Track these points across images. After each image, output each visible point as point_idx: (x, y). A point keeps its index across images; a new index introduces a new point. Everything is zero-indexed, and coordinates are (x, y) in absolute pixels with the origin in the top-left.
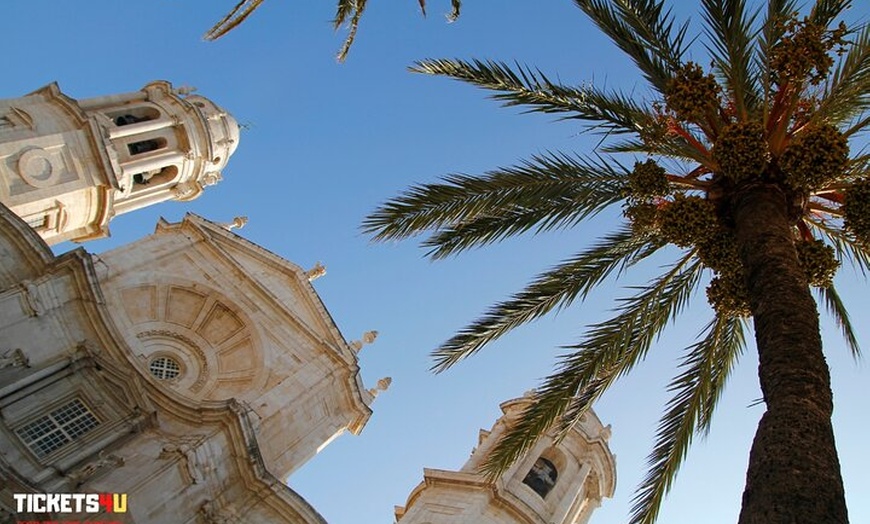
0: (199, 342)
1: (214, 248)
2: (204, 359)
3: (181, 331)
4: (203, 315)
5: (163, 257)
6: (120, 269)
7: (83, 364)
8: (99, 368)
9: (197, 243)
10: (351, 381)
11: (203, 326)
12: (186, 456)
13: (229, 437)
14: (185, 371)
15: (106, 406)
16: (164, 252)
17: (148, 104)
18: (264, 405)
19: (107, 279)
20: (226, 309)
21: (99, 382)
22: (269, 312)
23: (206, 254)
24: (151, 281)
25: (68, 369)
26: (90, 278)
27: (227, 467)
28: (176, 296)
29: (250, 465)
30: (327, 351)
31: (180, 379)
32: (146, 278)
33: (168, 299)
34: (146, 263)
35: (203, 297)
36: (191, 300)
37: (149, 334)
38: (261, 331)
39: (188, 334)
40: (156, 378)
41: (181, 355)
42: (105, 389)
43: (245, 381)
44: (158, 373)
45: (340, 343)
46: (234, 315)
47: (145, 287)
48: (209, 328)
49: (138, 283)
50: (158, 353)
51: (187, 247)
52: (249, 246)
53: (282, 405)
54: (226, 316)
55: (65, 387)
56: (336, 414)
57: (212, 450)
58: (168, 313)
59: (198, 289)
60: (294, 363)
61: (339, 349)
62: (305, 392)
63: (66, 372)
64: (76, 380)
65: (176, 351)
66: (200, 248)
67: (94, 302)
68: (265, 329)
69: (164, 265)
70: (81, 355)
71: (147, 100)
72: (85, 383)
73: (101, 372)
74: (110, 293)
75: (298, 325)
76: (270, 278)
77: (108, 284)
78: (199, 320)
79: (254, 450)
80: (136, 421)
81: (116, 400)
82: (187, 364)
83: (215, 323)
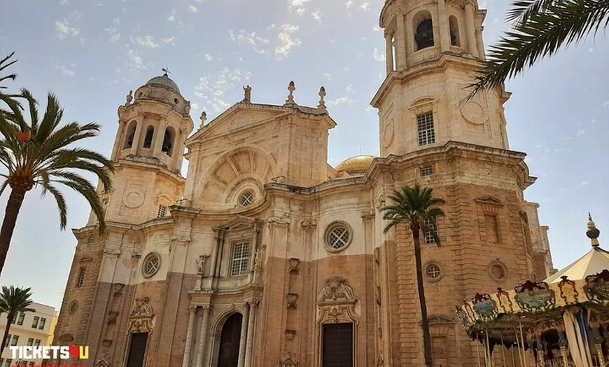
0: (245, 176)
1: (206, 141)
2: (253, 179)
3: (235, 182)
4: (234, 167)
5: (197, 170)
6: (191, 193)
7: (222, 234)
8: (228, 228)
9: (200, 148)
10: (303, 115)
11: (239, 170)
12: (273, 221)
13: (281, 197)
14: (253, 191)
15: (244, 235)
16: (195, 167)
17: (128, 124)
18: (282, 169)
19: (191, 202)
20: (236, 154)
21: (233, 232)
22: (248, 134)
23: (207, 147)
24: (204, 182)
25: (220, 241)
26: (185, 210)
27: (294, 204)
28: (218, 174)
29: (300, 194)
30: (280, 119)
31: (255, 196)
32: (202, 184)
33: (218, 178)
34: (195, 179)
35: (225, 162)
36: (224, 168)
37: (229, 197)
38: (254, 146)
39: (239, 179)
40: (249, 206)
41: (246, 188)
42: (238, 231)
43: (270, 169)
44: (247, 203)
45: (281, 110)
46: (240, 153)
47: (206, 186)
48: (241, 167)
49: (202, 188)
50: (239, 198)
51: (199, 155)
52: (214, 123)
53: (287, 161)
54: (240, 156)
55: (227, 247)
56: (315, 133)
57: (280, 208)
58: (224, 182)
59: (220, 162)
60: (276, 139)
61: (282, 112)
62: (290, 145)
63: (221, 243)
64: (227, 240)
65: (243, 189)
66: (203, 148)
67: (197, 214)
68: (255, 143)
69: (201, 171)
70: (217, 233)
71: (125, 123)
72: (231, 237)
73: (230, 228)
74: (199, 204)
75: (261, 125)
76: (235, 122)
77: (194, 203)
78: (235, 170)
79: (294, 189)
80: (255, 228)
81: (245, 230)
82: (251, 188)
83: (241, 163)
